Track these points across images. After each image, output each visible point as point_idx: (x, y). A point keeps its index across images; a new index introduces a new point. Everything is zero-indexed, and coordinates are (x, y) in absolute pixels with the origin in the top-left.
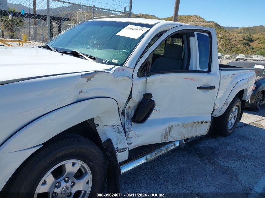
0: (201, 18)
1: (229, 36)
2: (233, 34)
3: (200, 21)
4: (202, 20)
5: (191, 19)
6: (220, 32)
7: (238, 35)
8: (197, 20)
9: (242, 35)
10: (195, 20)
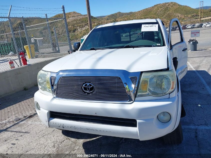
0: (78, 13)
1: (102, 23)
2: (104, 21)
3: (78, 16)
4: (80, 15)
5: (71, 15)
6: (95, 21)
7: (107, 21)
8: (76, 15)
9: (110, 21)
10: (74, 16)
